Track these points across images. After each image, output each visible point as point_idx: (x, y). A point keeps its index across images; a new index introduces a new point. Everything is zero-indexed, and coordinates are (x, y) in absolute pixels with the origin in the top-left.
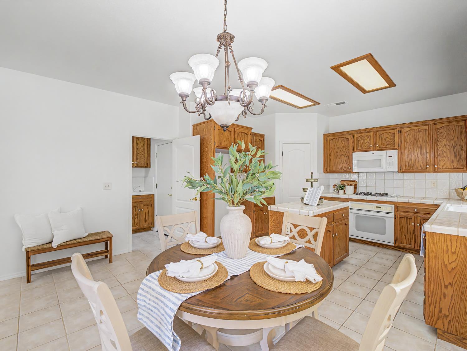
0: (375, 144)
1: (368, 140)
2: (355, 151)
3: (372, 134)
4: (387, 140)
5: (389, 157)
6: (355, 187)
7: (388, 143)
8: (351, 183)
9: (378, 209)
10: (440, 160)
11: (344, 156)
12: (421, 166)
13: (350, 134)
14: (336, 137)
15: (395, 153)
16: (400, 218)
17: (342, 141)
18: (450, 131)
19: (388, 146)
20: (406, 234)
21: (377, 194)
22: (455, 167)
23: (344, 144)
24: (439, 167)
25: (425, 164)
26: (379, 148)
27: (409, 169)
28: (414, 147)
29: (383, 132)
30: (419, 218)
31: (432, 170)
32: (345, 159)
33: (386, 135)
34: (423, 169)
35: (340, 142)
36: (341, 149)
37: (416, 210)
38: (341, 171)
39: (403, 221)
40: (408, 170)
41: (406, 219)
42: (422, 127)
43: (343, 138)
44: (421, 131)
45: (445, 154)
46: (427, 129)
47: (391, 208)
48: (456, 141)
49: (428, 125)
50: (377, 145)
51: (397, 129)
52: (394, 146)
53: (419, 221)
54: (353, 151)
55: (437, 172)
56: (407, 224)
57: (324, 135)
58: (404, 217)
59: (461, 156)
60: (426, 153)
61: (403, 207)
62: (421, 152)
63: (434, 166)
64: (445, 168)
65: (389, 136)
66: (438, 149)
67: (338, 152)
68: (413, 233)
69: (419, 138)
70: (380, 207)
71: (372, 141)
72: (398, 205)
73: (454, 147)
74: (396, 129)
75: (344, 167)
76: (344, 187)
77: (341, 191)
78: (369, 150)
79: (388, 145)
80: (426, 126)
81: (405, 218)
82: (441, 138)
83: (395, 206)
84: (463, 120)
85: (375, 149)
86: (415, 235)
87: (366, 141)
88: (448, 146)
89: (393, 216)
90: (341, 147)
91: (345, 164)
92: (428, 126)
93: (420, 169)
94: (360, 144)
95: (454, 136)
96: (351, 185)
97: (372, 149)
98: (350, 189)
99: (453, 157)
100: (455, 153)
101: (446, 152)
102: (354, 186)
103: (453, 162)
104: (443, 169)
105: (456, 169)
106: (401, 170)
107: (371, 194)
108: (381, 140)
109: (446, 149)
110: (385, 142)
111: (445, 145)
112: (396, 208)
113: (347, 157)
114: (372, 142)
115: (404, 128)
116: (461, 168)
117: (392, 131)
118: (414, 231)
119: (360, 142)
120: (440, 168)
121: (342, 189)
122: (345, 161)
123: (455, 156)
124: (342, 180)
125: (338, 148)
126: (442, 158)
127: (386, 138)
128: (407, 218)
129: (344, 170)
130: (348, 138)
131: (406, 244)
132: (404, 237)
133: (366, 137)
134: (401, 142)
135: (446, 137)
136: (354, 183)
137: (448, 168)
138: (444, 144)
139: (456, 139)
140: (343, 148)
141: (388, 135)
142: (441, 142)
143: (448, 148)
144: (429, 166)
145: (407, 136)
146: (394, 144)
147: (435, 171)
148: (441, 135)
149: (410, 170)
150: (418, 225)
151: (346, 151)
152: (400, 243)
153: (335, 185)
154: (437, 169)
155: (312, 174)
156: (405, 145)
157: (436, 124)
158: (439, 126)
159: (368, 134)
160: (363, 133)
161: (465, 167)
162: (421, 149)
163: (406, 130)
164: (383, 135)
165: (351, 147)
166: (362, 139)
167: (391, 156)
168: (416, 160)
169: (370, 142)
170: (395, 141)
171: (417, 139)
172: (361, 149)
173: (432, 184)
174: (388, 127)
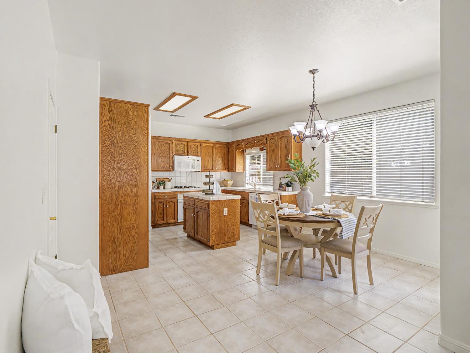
0: (188, 151)
2: (176, 154)
3: (185, 143)
7: (194, 151)
10: (218, 165)
11: (166, 157)
12: (210, 168)
13: (171, 140)
14: (159, 140)
17: (164, 145)
19: (194, 153)
22: (223, 169)
23: (166, 147)
25: (212, 167)
26: (190, 154)
28: (207, 156)
29: (191, 143)
31: (214, 171)
32: (167, 159)
34: (211, 170)
35: (162, 145)
38: (164, 170)
40: (205, 170)
42: (211, 144)
43: (165, 142)
46: (213, 146)
48: (223, 155)
49: (213, 144)
54: (173, 154)
57: (151, 136)
59: (225, 163)
62: (210, 159)
63: (215, 168)
65: (195, 147)
66: (217, 159)
67: (160, 154)
74: (199, 143)
78: (184, 154)
82: (218, 152)
87: (181, 148)
90: (163, 150)
91: (166, 164)
95: (222, 153)
97: (186, 154)
99: (222, 163)
100: (223, 161)
101: (219, 161)
103: (222, 167)
106: (202, 170)
108: (191, 149)
114: (186, 150)
115: (202, 143)
117: (197, 144)
119: (177, 148)
122: (167, 162)
125: (161, 149)
129: (165, 169)
130: (169, 142)
133: (181, 145)
134: (201, 152)
137: (220, 169)
138: (219, 156)
140: (165, 151)
143: (221, 158)
145: (204, 149)
148: (218, 150)
151: (167, 153)
156: (203, 154)
157: (216, 144)
158: (217, 146)
159: (183, 143)
160: (180, 141)
161: (226, 169)
162: (210, 157)
163: (204, 145)
164: (191, 145)
165: (171, 150)
166: (179, 146)
167: (198, 161)
168: (208, 164)
169: (184, 149)
170: (198, 150)
171: (208, 151)
172: (178, 153)
174: (195, 141)
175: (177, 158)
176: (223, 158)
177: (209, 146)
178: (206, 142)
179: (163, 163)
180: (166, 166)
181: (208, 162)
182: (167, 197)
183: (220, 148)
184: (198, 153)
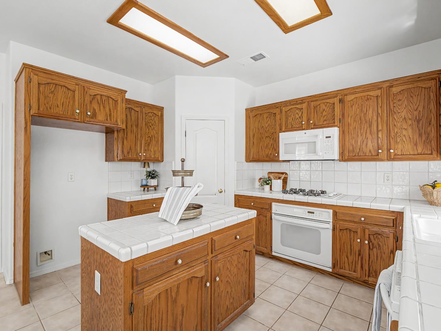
0: (308, 120)
1: (300, 115)
2: (284, 130)
3: (304, 106)
4: (324, 113)
5: (327, 137)
6: (285, 181)
7: (325, 118)
8: (280, 175)
9: (310, 216)
10: (398, 141)
11: (270, 138)
12: (370, 151)
13: (277, 108)
14: (261, 112)
15: (334, 132)
16: (340, 229)
17: (267, 118)
18: (412, 97)
19: (325, 123)
20: (349, 255)
21: (312, 193)
22: (419, 151)
23: (270, 121)
24: (396, 153)
25: (377, 148)
26: (314, 125)
27: (353, 155)
28: (361, 122)
29: (318, 103)
30: (367, 231)
31: (386, 158)
32: (271, 142)
33: (323, 107)
34: (374, 156)
35: (265, 119)
36: (266, 128)
37: (363, 219)
38: (266, 159)
39: (345, 235)
41: (348, 232)
42: (371, 92)
43: (269, 113)
44: (371, 99)
45: (404, 132)
46: (379, 95)
47: (327, 215)
48: (421, 111)
49: (381, 88)
50: (311, 122)
51: (338, 97)
52: (334, 123)
53: (367, 236)
54: (281, 131)
55: (394, 159)
56: (351, 239)
57: (246, 109)
58: (346, 229)
59: (428, 134)
60: (378, 131)
61: (344, 214)
62: (370, 130)
63: (388, 150)
64: (405, 154)
65: (326, 108)
66: (395, 125)
67: (262, 133)
68: (359, 255)
69: (368, 108)
70: (313, 213)
71: (305, 115)
72: (337, 211)
73: (418, 122)
74: (336, 97)
75: (269, 154)
76: (270, 181)
77: (267, 187)
78: (300, 128)
79: (325, 120)
80: (377, 91)
81: (348, 230)
82: (400, 107)
83: (333, 211)
84: (432, 79)
85: (309, 127)
86: (362, 258)
87: (297, 116)
88: (410, 119)
89: (330, 226)
91: (271, 149)
92: (380, 90)
93: (369, 156)
94: (290, 120)
95: (417, 105)
96: (279, 178)
97: (305, 127)
98: (277, 184)
99: (416, 136)
100: (419, 130)
101: (406, 129)
102: (283, 180)
103: (416, 145)
104: (402, 155)
105: (421, 154)
106: (344, 157)
107: (304, 191)
108: (317, 114)
109: (406, 124)
110: (322, 116)
111: (405, 118)
112: (335, 214)
113: (273, 139)
114: (305, 118)
115: (346, 95)
116: (429, 153)
117: (331, 101)
118: (360, 251)
119: (289, 118)
120: (398, 154)
121: (268, 184)
122: (271, 146)
123: (420, 135)
124: (270, 171)
125: (263, 127)
126: (400, 138)
127: (323, 111)
128: (350, 230)
129: (269, 157)
130: (274, 112)
131: (349, 270)
132: (346, 259)
133: (297, 111)
134: (343, 115)
135: (406, 106)
136: (283, 176)
137: (409, 154)
138: (403, 117)
139: (421, 108)
140: (268, 127)
141: (326, 106)
142: (400, 114)
143: (410, 122)
144: (383, 151)
145: (352, 107)
146: (334, 119)
147: (390, 158)
148: (400, 103)
149: (355, 157)
150: (366, 242)
151: (273, 131)
152: (340, 268)
153: (260, 179)
154: (393, 155)
155: (183, 161)
156: (348, 120)
157: (392, 86)
158: (395, 90)
159: (299, 106)
160: (293, 105)
161: (435, 152)
162: (370, 126)
163: (350, 98)
164: (319, 107)
165: (279, 125)
166: (292, 114)
167: (330, 137)
168: (363, 141)
169: (302, 117)
170: (334, 114)
171: (365, 111)
172: (290, 127)
173: (386, 178)
174: (327, 95)
175: (285, 138)
177: (369, 98)
178: (357, 91)
179: (266, 148)
180: (270, 154)
181: (366, 136)
182: (253, 205)
183: (406, 95)
184: (333, 119)
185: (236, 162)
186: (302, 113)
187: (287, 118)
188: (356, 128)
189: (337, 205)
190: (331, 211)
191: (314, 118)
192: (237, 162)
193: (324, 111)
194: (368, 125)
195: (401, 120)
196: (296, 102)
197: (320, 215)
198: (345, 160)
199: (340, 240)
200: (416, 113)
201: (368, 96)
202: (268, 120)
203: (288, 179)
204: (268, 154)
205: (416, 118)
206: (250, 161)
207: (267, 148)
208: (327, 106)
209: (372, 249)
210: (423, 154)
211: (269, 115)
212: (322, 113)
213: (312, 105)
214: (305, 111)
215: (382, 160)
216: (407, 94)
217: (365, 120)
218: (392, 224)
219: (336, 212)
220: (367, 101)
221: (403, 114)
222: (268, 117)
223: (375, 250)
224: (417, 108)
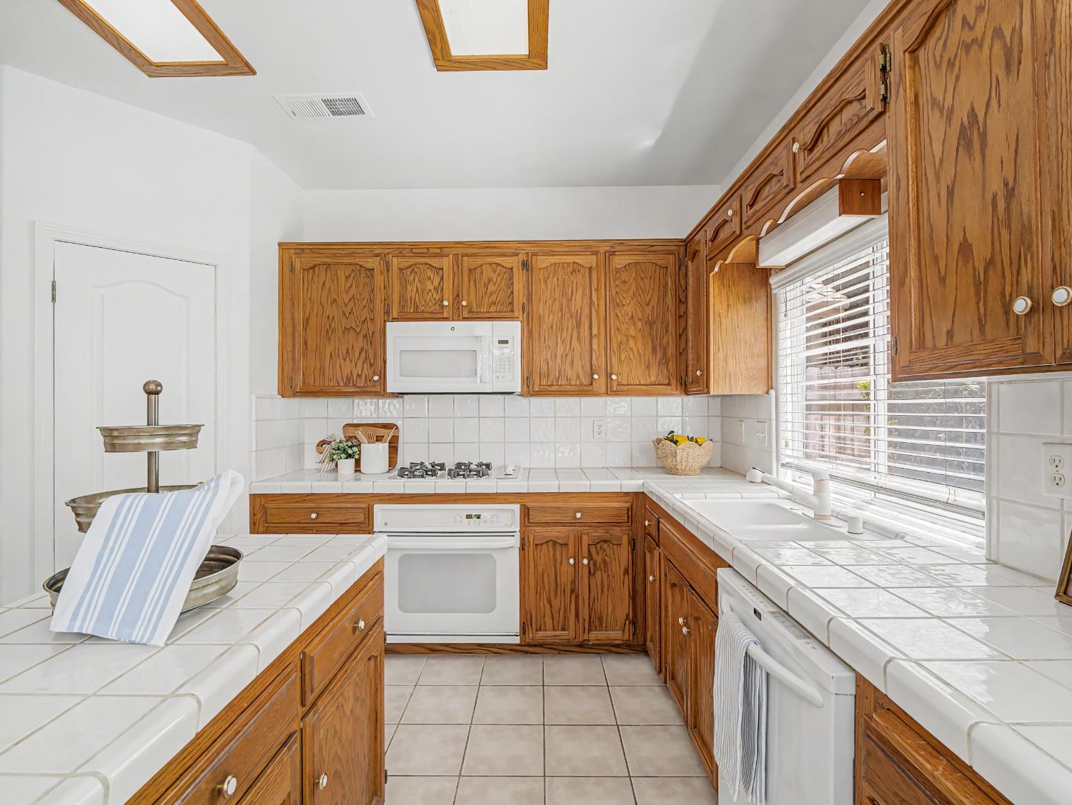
0: (457, 298)
1: (436, 283)
2: (395, 316)
3: (446, 263)
4: (491, 288)
5: (500, 342)
6: (393, 449)
7: (493, 298)
8: (381, 432)
9: (473, 525)
10: (623, 359)
11: (357, 334)
12: (578, 377)
13: (377, 255)
14: (328, 260)
15: (512, 329)
16: (537, 545)
17: (347, 278)
18: (642, 278)
19: (493, 309)
20: (553, 599)
21: (461, 470)
22: (653, 379)
23: (357, 287)
24: (621, 380)
25: (589, 370)
26: (470, 312)
27: (549, 383)
28: (562, 316)
29: (479, 261)
30: (585, 538)
31: (603, 389)
32: (361, 343)
33: (489, 272)
34: (586, 386)
35: (342, 279)
36: (346, 305)
37: (578, 515)
38: (346, 389)
39: (544, 555)
40: (550, 389)
41: (551, 548)
42: (582, 257)
43: (351, 267)
44: (579, 271)
45: (632, 343)
46: (594, 266)
47: (509, 517)
48: (655, 306)
49: (596, 253)
50: (464, 303)
51: (520, 256)
52: (512, 310)
53: (585, 550)
54: (388, 316)
55: (616, 393)
56: (555, 561)
57: (280, 244)
58: (547, 542)
59: (665, 349)
60: (591, 337)
61: (543, 510)
62: (578, 333)
63: (608, 376)
64: (632, 383)
65: (496, 275)
66: (618, 329)
67: (333, 318)
68: (572, 591)
69: (574, 290)
70: (479, 517)
71: (448, 285)
72: (529, 505)
74: (517, 255)
75: (355, 376)
76: (355, 449)
77: (347, 465)
78: (437, 315)
79: (493, 303)
80: (590, 257)
81: (550, 544)
82: (625, 296)
83: (521, 506)
84: (669, 253)
85: (459, 314)
86: (577, 597)
87: (429, 286)
88: (640, 320)
89: (515, 542)
90: (347, 302)
91: (360, 364)
92: (594, 257)
93: (576, 385)
94: (412, 290)
95: (650, 296)
96: (379, 439)
97: (448, 312)
98: (375, 454)
99: (649, 352)
100: (652, 340)
101: (634, 338)
102: (390, 443)
103: (648, 367)
104: (628, 385)
105: (655, 385)
106: (531, 387)
107: (442, 467)
108: (476, 286)
109: (634, 327)
110: (486, 293)
111: (632, 317)
112: (526, 512)
113: (365, 336)
114: (448, 293)
115: (535, 254)
116: (666, 383)
117: (508, 262)
118: (573, 582)
119: (409, 288)
120: (622, 383)
121: (349, 456)
122: (360, 354)
123: (654, 350)
124: (350, 422)
125: (335, 301)
126: (626, 353)
127: (489, 282)
128: (555, 542)
129: (354, 385)
130: (369, 266)
131: (554, 630)
132: (548, 606)
133: (429, 273)
134: (530, 297)
135: (634, 294)
136: (389, 434)
137: (638, 383)
138: (630, 315)
139: (654, 302)
140: (351, 304)
141: (494, 271)
142: (625, 308)
143: (639, 325)
144: (599, 377)
145: (546, 282)
146: (512, 303)
147: (611, 391)
148: (626, 287)
149: (554, 388)
150: (585, 561)
151: (365, 314)
152: (537, 630)
153: (322, 443)
154: (615, 384)
155: (152, 391)
156: (540, 309)
157: (613, 253)
158: (619, 261)
159: (435, 262)
160: (420, 255)
161: (673, 382)
162: (579, 325)
163: (542, 262)
164: (479, 270)
165: (381, 301)
166: (416, 278)
167: (506, 342)
168: (567, 355)
169: (442, 290)
170: (512, 293)
171: (570, 294)
172: (412, 311)
173: (596, 429)
174: (495, 248)
176: (651, 324)
177: (576, 268)
178: (555, 249)
179: (345, 360)
180: (358, 374)
181: (570, 347)
182: (317, 518)
183: (634, 275)
184: (510, 304)
185: (254, 397)
186: (442, 279)
187: (404, 286)
188: (554, 327)
189: (530, 492)
190: (516, 508)
191: (468, 294)
192: (257, 398)
193: (492, 283)
194: (574, 322)
195: (627, 320)
196: (425, 251)
197: (495, 519)
198: (535, 393)
199: (535, 567)
200: (648, 309)
201: (575, 265)
202: (351, 285)
203: (401, 440)
204: (351, 374)
205: (648, 319)
206: (295, 394)
207: (348, 359)
208: (497, 272)
209: (594, 573)
210: (659, 385)
211: (353, 270)
212: (486, 286)
213: (465, 265)
214: (448, 274)
215: (598, 395)
216: (636, 272)
217: (570, 311)
218: (626, 518)
219: (528, 509)
220: (574, 274)
221: (629, 309)
222: (349, 276)
223: (598, 573)
224: (650, 300)
